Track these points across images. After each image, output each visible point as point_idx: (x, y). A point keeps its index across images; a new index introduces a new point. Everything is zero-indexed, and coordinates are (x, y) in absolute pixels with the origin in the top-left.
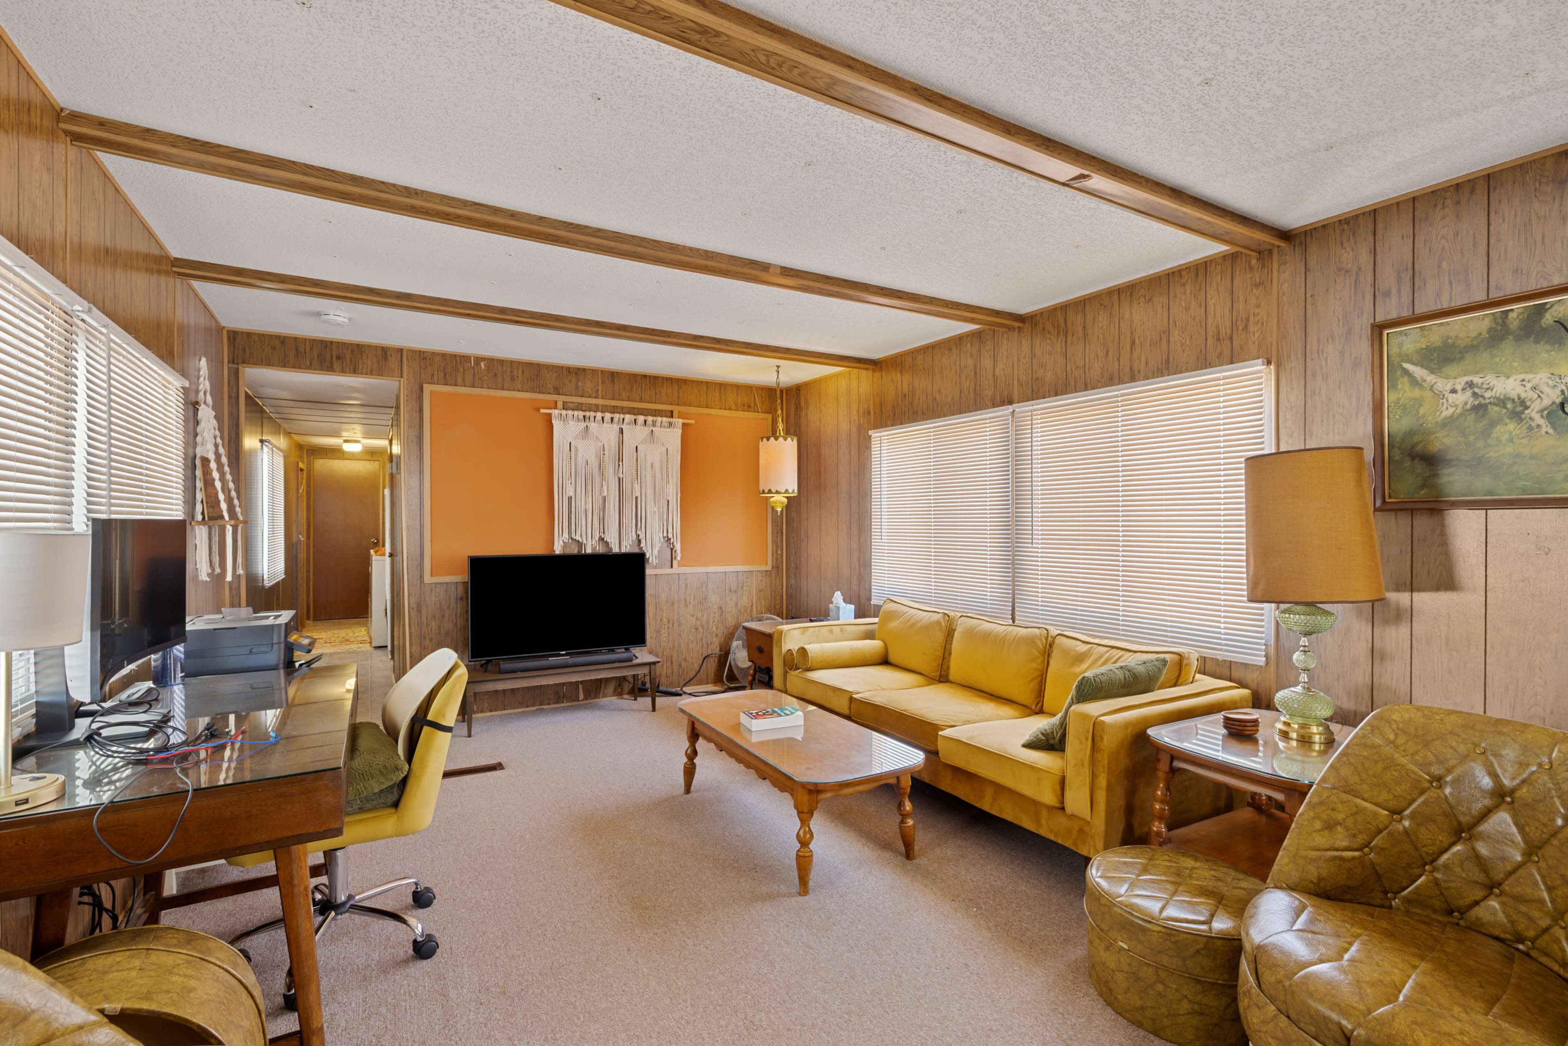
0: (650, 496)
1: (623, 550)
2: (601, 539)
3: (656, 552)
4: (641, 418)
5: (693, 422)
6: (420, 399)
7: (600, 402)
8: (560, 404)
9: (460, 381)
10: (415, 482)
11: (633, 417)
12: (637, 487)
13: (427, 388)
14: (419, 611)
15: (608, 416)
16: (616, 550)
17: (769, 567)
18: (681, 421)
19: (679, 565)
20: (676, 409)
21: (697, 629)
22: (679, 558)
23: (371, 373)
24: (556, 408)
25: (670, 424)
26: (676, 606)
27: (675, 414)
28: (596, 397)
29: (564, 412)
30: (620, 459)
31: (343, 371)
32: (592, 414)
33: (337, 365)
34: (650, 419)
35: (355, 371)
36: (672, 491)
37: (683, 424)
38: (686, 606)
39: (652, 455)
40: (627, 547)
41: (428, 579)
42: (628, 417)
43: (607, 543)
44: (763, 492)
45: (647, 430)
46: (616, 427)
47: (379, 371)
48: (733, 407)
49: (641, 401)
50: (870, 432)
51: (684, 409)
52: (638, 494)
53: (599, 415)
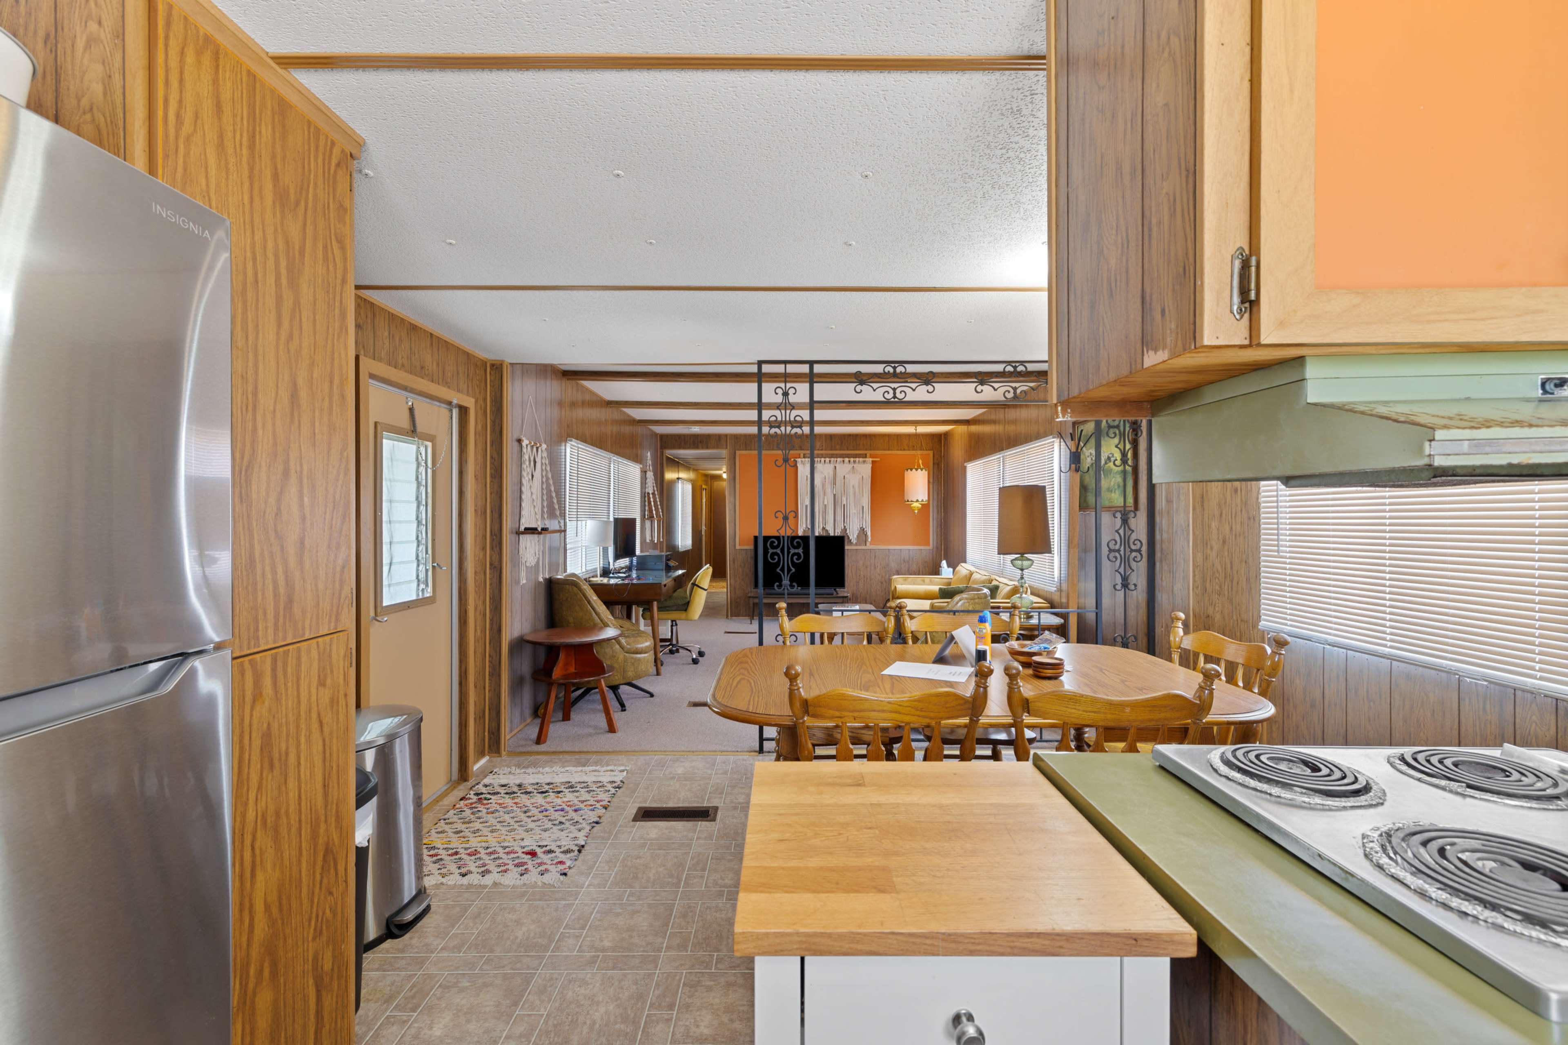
0: (852, 504)
1: (836, 535)
2: (824, 528)
3: (855, 536)
4: (847, 460)
5: (878, 459)
6: (735, 458)
7: (823, 452)
8: (802, 455)
9: (753, 448)
10: (732, 499)
11: (842, 459)
12: (844, 499)
13: (738, 452)
14: (734, 562)
15: (827, 460)
16: (832, 534)
17: (931, 547)
18: (871, 459)
19: (870, 544)
20: (868, 453)
21: (882, 583)
22: (869, 540)
23: (714, 448)
24: (800, 457)
25: (864, 462)
26: (869, 569)
27: (868, 455)
28: (822, 450)
29: (803, 459)
30: (835, 484)
31: (703, 448)
32: (819, 459)
33: (700, 445)
34: (852, 460)
35: (707, 448)
36: (866, 501)
37: (872, 461)
38: (875, 568)
39: (853, 481)
40: (838, 533)
41: (738, 547)
42: (839, 459)
43: (827, 531)
44: (908, 501)
45: (851, 466)
46: (832, 466)
47: (717, 447)
48: (907, 448)
49: (848, 450)
50: (965, 464)
51: (873, 452)
52: (845, 502)
53: (823, 460)
